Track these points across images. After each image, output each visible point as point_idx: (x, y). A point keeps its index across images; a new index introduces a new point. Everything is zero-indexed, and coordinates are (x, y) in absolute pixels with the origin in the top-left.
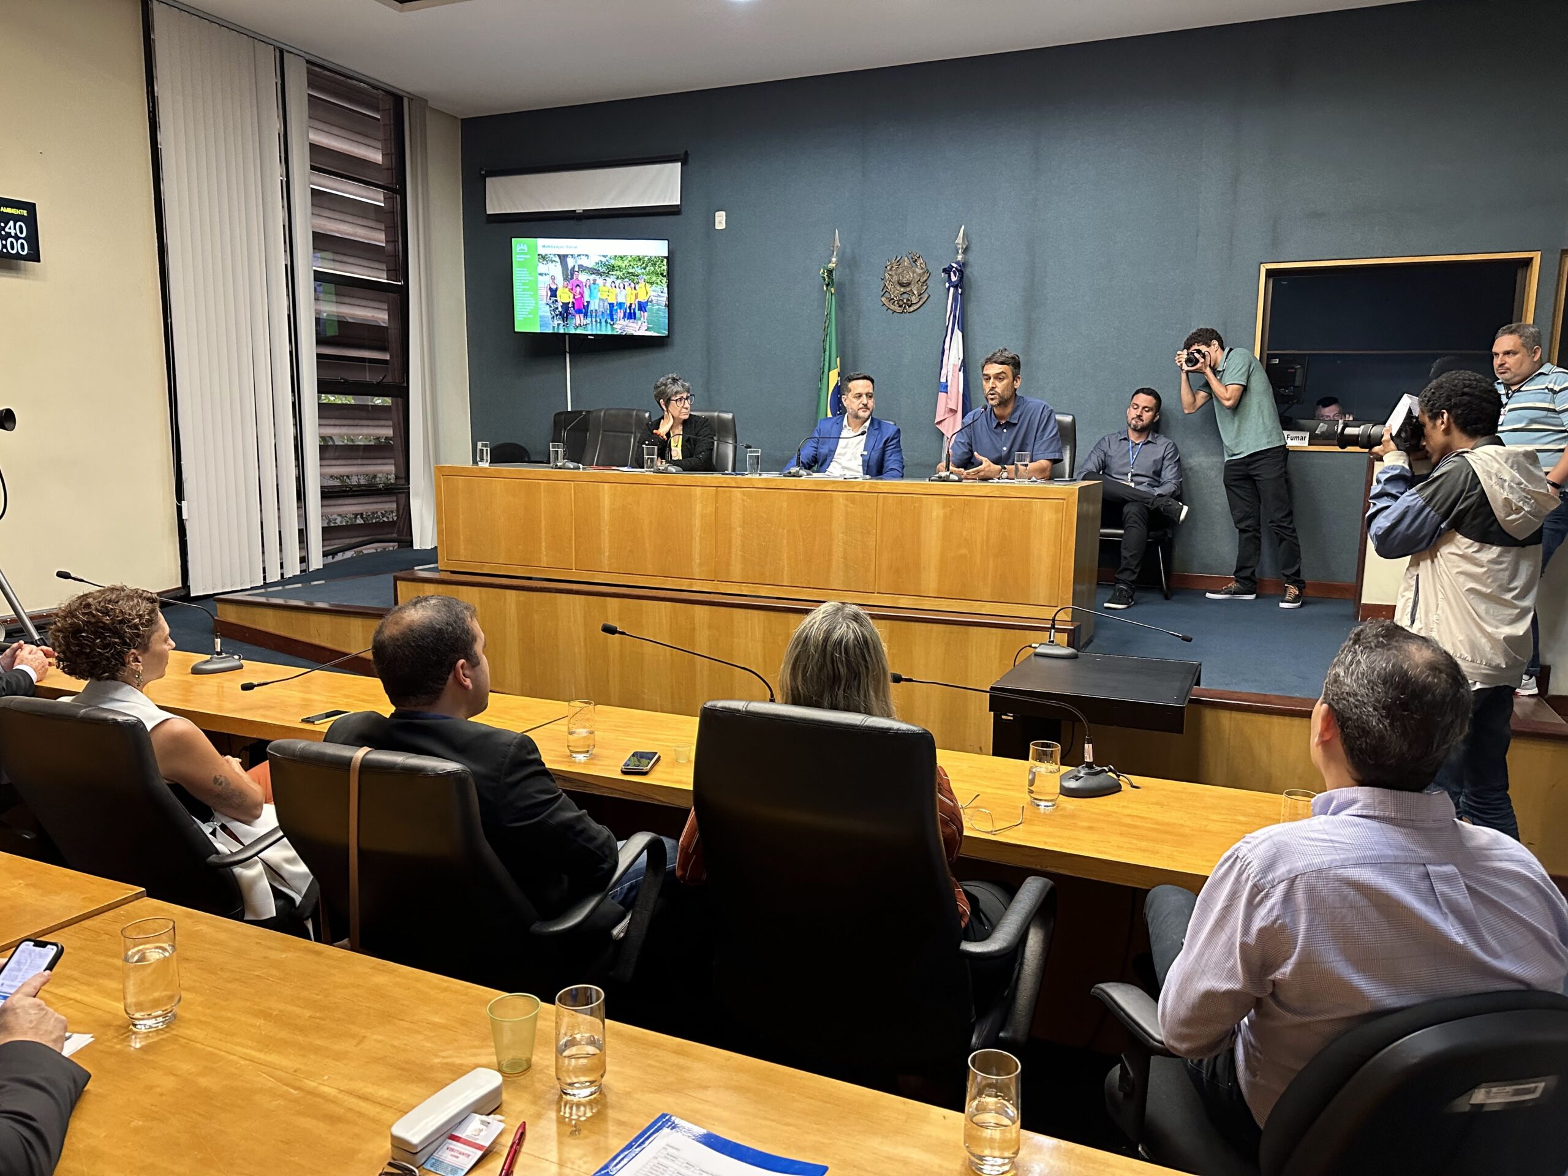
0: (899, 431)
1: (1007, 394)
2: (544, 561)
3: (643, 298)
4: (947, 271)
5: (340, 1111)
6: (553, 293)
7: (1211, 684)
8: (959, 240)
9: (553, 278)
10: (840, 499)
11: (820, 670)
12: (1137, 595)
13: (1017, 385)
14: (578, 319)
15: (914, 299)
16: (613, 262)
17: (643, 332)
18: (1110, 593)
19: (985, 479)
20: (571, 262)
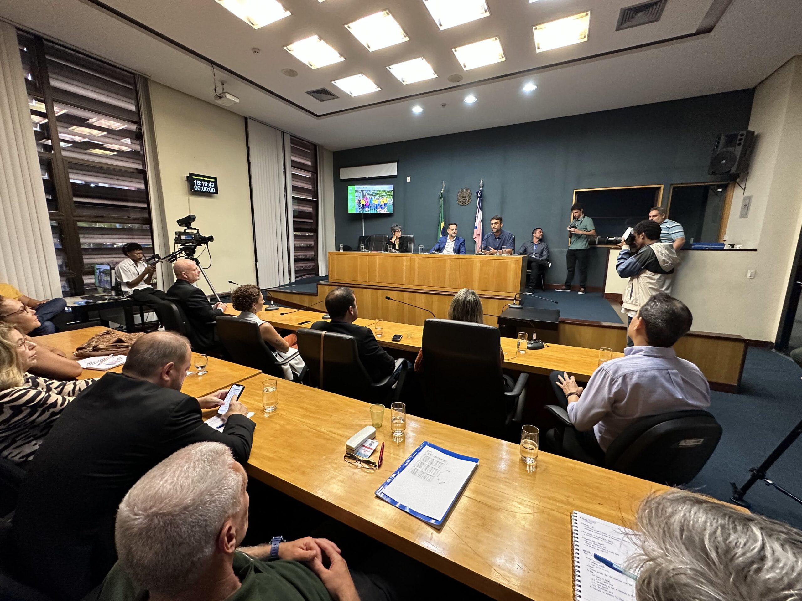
0: (464, 240)
1: (499, 228)
2: (359, 279)
3: (385, 203)
4: (477, 193)
5: (328, 437)
6: (359, 201)
7: (563, 316)
8: (481, 184)
9: (360, 197)
10: (448, 261)
11: (463, 310)
12: (535, 290)
13: (502, 226)
14: (367, 209)
15: (467, 202)
16: (377, 192)
17: (385, 212)
18: (527, 290)
19: (492, 254)
20: (365, 193)
